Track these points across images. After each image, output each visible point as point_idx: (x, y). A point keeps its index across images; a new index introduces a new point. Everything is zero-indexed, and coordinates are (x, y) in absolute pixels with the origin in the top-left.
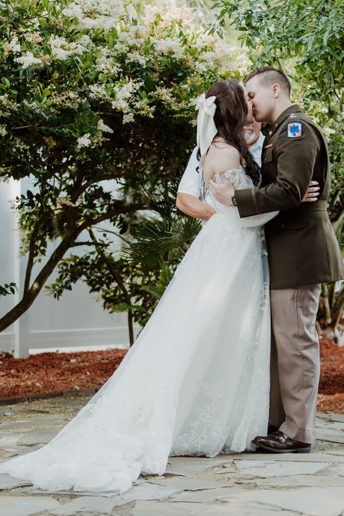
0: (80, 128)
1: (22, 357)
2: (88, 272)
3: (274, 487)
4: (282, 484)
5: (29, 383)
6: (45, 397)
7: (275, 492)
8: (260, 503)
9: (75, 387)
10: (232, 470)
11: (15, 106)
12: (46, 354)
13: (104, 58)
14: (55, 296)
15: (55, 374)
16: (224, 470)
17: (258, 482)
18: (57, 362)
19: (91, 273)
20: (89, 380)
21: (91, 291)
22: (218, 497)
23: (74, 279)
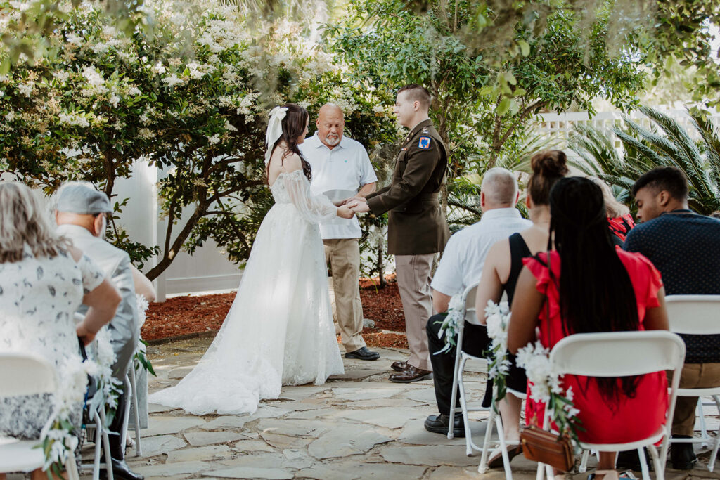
0: (212, 129)
1: (159, 301)
2: (216, 231)
3: (359, 408)
4: (366, 406)
5: (169, 325)
6: (185, 338)
7: (360, 411)
8: (348, 419)
9: (207, 328)
10: (330, 395)
11: (162, 116)
12: (180, 298)
13: (229, 73)
14: (189, 252)
15: (189, 316)
16: (324, 396)
17: (348, 404)
18: (190, 305)
19: (218, 231)
20: (218, 321)
21: (218, 246)
22: (318, 415)
23: (204, 237)
